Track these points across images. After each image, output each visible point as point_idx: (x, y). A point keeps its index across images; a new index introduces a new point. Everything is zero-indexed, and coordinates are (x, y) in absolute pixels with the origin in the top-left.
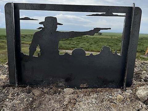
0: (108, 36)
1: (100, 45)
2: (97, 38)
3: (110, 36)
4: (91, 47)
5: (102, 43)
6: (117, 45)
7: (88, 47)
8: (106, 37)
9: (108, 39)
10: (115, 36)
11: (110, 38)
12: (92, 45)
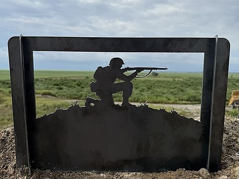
0: (167, 77)
1: (157, 91)
2: (150, 81)
3: (172, 77)
4: (142, 95)
5: (159, 88)
6: (182, 91)
7: (138, 96)
8: (165, 79)
9: (169, 82)
10: (178, 77)
11: (172, 81)
12: (143, 91)
